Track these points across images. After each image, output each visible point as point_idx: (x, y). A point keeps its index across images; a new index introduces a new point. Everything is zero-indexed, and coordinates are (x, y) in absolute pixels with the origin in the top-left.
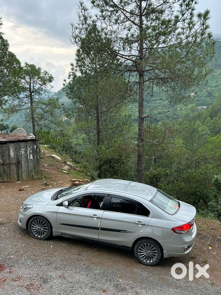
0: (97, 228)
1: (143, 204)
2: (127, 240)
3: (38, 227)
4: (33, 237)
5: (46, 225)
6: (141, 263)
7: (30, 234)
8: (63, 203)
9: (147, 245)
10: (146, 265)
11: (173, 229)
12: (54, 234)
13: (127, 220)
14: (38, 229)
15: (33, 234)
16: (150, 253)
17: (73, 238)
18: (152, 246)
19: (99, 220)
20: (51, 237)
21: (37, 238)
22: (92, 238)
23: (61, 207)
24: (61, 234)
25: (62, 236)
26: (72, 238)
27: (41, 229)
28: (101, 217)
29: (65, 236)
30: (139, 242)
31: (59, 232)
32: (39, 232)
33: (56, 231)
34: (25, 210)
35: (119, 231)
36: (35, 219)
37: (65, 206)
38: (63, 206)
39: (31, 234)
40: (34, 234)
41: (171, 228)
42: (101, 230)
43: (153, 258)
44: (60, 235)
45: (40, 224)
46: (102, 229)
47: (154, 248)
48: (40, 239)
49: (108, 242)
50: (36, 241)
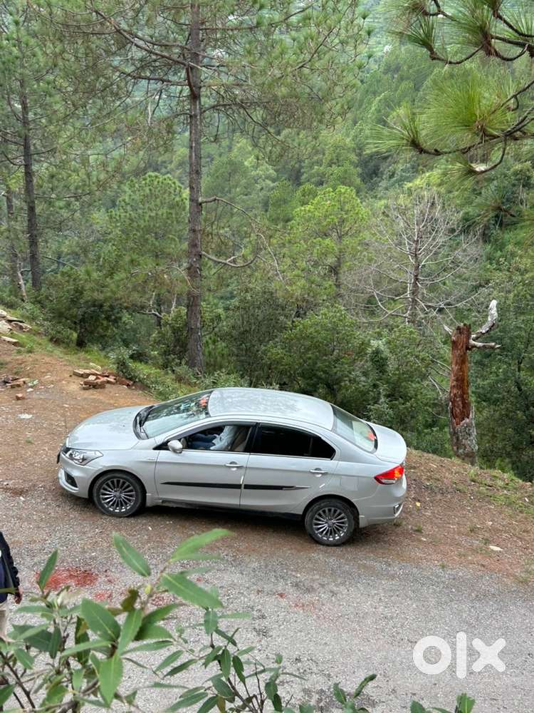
0: (238, 486)
1: (323, 438)
2: (294, 503)
3: (113, 494)
4: (103, 514)
5: (127, 484)
6: (318, 542)
7: (98, 508)
8: (169, 444)
9: (330, 510)
10: (328, 545)
11: (376, 478)
12: (149, 503)
13: (294, 468)
14: (115, 496)
15: (104, 507)
16: (334, 523)
17: (189, 507)
18: (339, 511)
19: (242, 471)
20: (143, 510)
21: (113, 515)
22: (226, 504)
23: (162, 451)
24: (163, 502)
25: (164, 504)
26: (184, 507)
27: (120, 497)
28: (245, 466)
29: (171, 505)
30: (315, 507)
31: (161, 499)
32: (119, 504)
33: (152, 497)
34: (85, 462)
35: (279, 488)
36: (108, 479)
37: (175, 451)
38: (168, 449)
39: (100, 507)
40: (107, 506)
41: (374, 476)
42: (245, 488)
43: (339, 530)
44: (161, 504)
45: (121, 488)
46: (247, 487)
47: (343, 515)
48: (119, 516)
49: (257, 509)
50: (114, 520)
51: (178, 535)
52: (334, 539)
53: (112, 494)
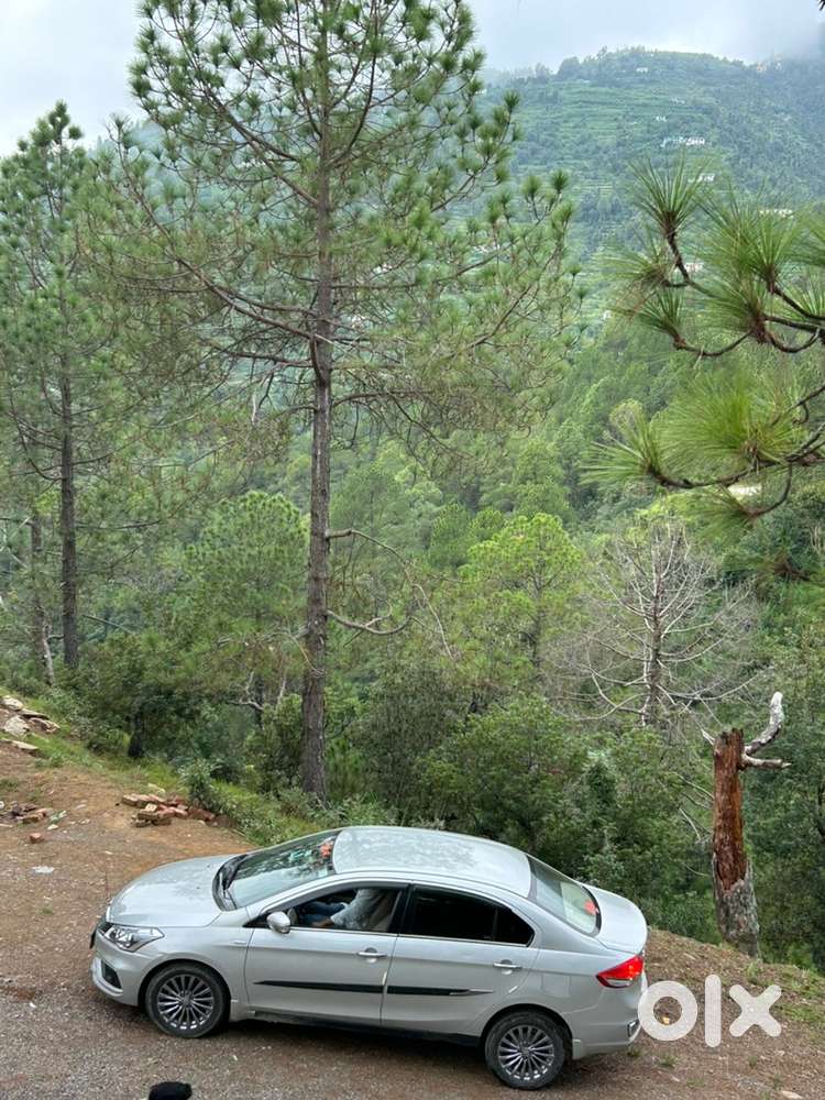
0: (378, 989)
1: (514, 910)
2: (468, 1018)
3: (178, 1000)
4: (161, 1033)
5: (201, 983)
6: (506, 1083)
7: (152, 1023)
8: (268, 918)
9: (525, 1030)
10: (522, 1089)
11: (599, 977)
12: (234, 1016)
13: (468, 959)
14: (180, 1004)
15: (162, 1022)
16: (531, 1052)
18: (539, 1032)
19: (385, 964)
20: (226, 1027)
21: (176, 1034)
22: (360, 1018)
23: (257, 930)
24: (256, 1014)
25: (259, 1018)
26: (291, 1022)
27: (189, 1006)
28: (389, 955)
29: (269, 1019)
30: (503, 1024)
31: (252, 1009)
32: (188, 1016)
33: (240, 1006)
34: (135, 946)
35: (446, 992)
36: (171, 975)
37: (278, 929)
38: (268, 927)
39: (156, 1022)
40: (167, 1020)
41: (595, 973)
42: (389, 992)
43: (539, 1064)
44: (253, 1018)
45: (186, 988)
46: (393, 990)
47: (546, 1038)
48: (187, 1036)
50: (177, 1043)
51: (280, 1070)
52: (532, 1078)
53: (176, 1001)
